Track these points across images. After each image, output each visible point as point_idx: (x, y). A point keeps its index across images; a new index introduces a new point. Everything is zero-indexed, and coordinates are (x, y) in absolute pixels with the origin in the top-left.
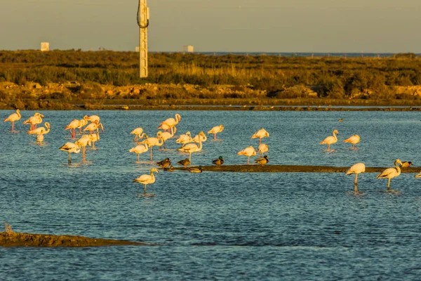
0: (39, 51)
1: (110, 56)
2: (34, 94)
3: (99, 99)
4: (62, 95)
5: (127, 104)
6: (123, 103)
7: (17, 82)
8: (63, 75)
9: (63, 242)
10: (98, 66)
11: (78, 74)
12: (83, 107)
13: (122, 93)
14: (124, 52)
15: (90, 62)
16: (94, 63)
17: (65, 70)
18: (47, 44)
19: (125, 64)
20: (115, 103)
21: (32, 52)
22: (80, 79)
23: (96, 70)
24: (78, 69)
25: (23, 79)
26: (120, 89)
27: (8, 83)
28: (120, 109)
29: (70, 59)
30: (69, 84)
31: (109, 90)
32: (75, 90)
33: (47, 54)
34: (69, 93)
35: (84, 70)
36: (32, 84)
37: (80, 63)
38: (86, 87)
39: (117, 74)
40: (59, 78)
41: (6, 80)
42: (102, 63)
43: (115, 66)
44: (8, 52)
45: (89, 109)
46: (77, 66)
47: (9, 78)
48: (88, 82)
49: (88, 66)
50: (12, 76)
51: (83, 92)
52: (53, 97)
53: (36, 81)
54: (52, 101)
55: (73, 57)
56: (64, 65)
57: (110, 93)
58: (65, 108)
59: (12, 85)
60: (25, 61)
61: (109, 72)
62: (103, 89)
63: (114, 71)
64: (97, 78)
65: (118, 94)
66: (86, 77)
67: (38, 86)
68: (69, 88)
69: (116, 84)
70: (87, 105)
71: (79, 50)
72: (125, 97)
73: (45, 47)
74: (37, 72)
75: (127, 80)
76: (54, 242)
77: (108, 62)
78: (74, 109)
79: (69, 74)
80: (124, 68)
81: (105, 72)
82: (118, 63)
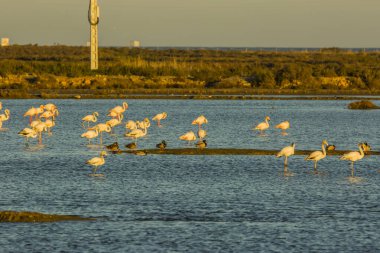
1: (63, 50)
3: (53, 88)
4: (20, 86)
5: (79, 93)
6: (76, 93)
8: (22, 67)
9: (21, 218)
10: (53, 59)
11: (34, 66)
12: (40, 97)
13: (75, 84)
14: (76, 47)
15: (46, 56)
16: (50, 57)
17: (23, 63)
18: (7, 40)
19: (76, 57)
20: (68, 93)
22: (36, 71)
23: (52, 62)
24: (33, 62)
26: (72, 80)
28: (73, 98)
29: (28, 53)
30: (27, 75)
31: (62, 81)
32: (32, 81)
33: (7, 49)
34: (27, 84)
35: (40, 63)
37: (37, 56)
38: (42, 78)
39: (70, 66)
40: (18, 70)
42: (56, 56)
43: (69, 59)
45: (45, 98)
46: (34, 59)
48: (44, 74)
49: (44, 60)
51: (39, 83)
52: (12, 87)
54: (11, 91)
55: (30, 52)
56: (22, 59)
57: (64, 83)
58: (24, 97)
61: (63, 65)
62: (58, 79)
63: (68, 63)
64: (52, 70)
65: (71, 84)
66: (42, 69)
68: (27, 79)
69: (69, 76)
70: (43, 94)
71: (36, 45)
72: (78, 87)
73: (5, 42)
75: (80, 72)
76: (13, 218)
77: (62, 56)
78: (32, 97)
79: (28, 66)
80: (76, 61)
81: (59, 65)
82: (71, 57)
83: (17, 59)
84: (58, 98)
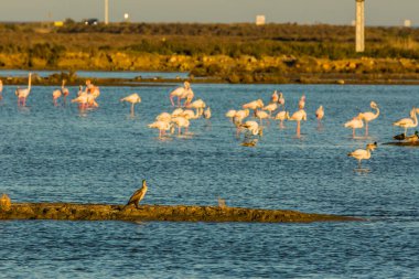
0: (255, 24)
1: (326, 29)
2: (249, 67)
3: (314, 72)
4: (277, 69)
5: (343, 78)
6: (339, 77)
7: (232, 55)
8: (279, 49)
9: (276, 217)
10: (314, 40)
11: (293, 48)
12: (299, 81)
13: (338, 68)
14: (340, 27)
15: (305, 36)
16: (310, 37)
17: (280, 43)
18: (263, 18)
19: (341, 38)
20: (330, 77)
21: (248, 25)
22: (295, 52)
23: (312, 44)
24: (293, 43)
25: (238, 52)
26: (336, 63)
27: (223, 56)
28: (336, 83)
29: (286, 33)
30: (285, 57)
31: (325, 64)
32: (291, 64)
33: (263, 28)
34: (284, 67)
35: (300, 44)
36: (247, 57)
37: (296, 36)
38: (301, 60)
39: (333, 48)
40: (275, 51)
41: (221, 53)
42: (318, 37)
43: (331, 40)
44: (224, 25)
45: (304, 83)
46: (293, 39)
47: (224, 51)
48: (304, 56)
49: (303, 40)
50: (227, 49)
51: (298, 66)
52: (268, 70)
53: (252, 54)
54: (267, 75)
55: (289, 31)
56: (280, 39)
57: (326, 67)
58: (281, 82)
59: (227, 58)
60: (241, 34)
61: (325, 46)
62: (319, 62)
63: (331, 45)
64: (312, 52)
65: (334, 68)
66: (301, 51)
67: (254, 59)
68: (285, 62)
69: (332, 58)
70: (302, 79)
71: (295, 24)
72: (341, 71)
73: (260, 20)
74: (252, 46)
75: (343, 54)
76: (267, 217)
77: (324, 36)
78: (289, 82)
79: (285, 48)
80: (340, 42)
81: (320, 46)
82: (334, 37)
83: (274, 39)
84: (319, 83)
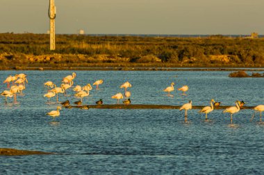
1: (31, 36)
3: (24, 63)
4: (1, 61)
5: (42, 66)
6: (40, 66)
8: (2, 48)
9: (2, 152)
10: (24, 43)
11: (11, 48)
12: (15, 69)
13: (39, 60)
14: (40, 35)
15: (18, 41)
16: (21, 41)
17: (3, 45)
19: (40, 41)
20: (35, 66)
22: (12, 51)
23: (23, 45)
24: (12, 45)
26: (37, 57)
28: (38, 69)
29: (6, 39)
30: (6, 54)
31: (30, 57)
32: (9, 58)
34: (6, 60)
35: (15, 45)
37: (13, 41)
38: (16, 56)
39: (36, 48)
42: (26, 41)
43: (35, 43)
45: (19, 69)
46: (11, 43)
48: (18, 53)
49: (18, 43)
51: (14, 59)
55: (8, 37)
56: (3, 42)
57: (32, 59)
58: (4, 69)
61: (31, 47)
62: (27, 57)
63: (34, 46)
64: (23, 51)
65: (36, 60)
66: (16, 50)
68: (6, 57)
69: (35, 54)
70: (17, 67)
71: (12, 33)
72: (41, 62)
75: (42, 52)
77: (30, 40)
78: (9, 69)
79: (6, 48)
80: (40, 44)
81: (28, 47)
82: (36, 41)
